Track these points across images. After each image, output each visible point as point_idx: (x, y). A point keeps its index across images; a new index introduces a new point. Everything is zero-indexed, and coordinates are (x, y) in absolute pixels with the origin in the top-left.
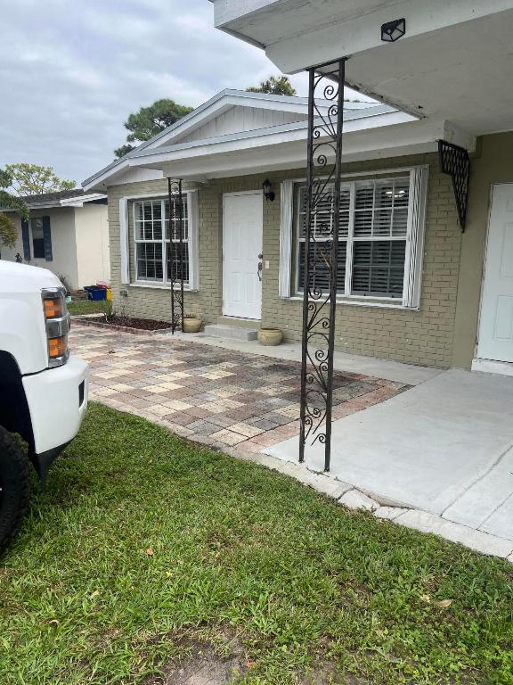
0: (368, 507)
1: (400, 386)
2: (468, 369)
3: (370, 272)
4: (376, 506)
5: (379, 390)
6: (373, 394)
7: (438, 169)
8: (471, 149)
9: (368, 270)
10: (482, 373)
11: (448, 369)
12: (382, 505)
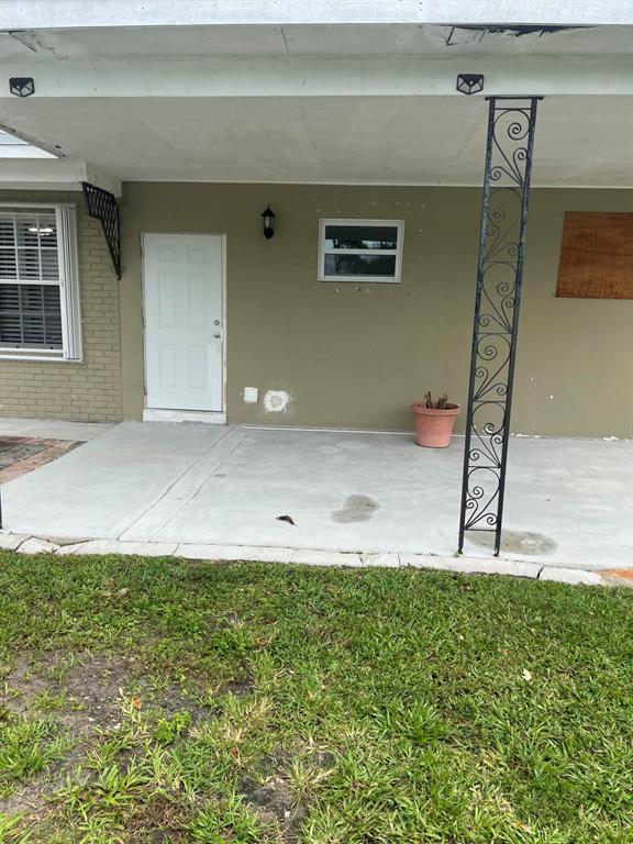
0: (49, 549)
1: (70, 444)
2: (140, 419)
3: (21, 320)
4: (56, 547)
5: (47, 450)
6: (40, 455)
7: (85, 211)
8: (118, 194)
9: (18, 318)
10: (154, 422)
11: (120, 422)
12: (62, 546)
